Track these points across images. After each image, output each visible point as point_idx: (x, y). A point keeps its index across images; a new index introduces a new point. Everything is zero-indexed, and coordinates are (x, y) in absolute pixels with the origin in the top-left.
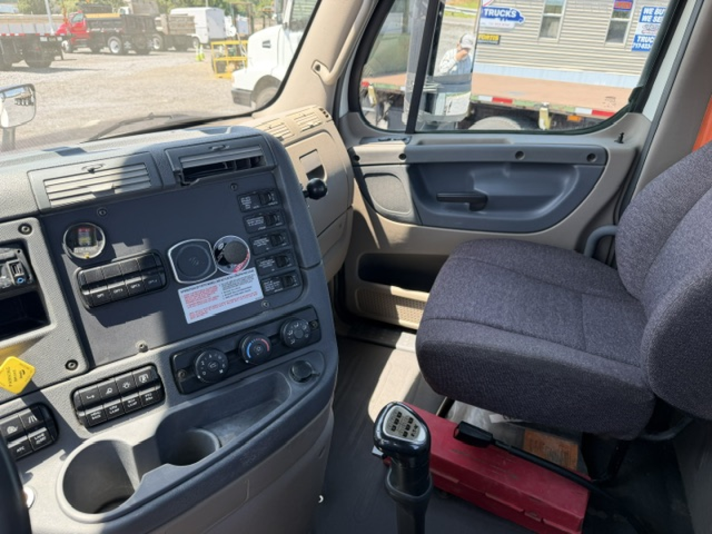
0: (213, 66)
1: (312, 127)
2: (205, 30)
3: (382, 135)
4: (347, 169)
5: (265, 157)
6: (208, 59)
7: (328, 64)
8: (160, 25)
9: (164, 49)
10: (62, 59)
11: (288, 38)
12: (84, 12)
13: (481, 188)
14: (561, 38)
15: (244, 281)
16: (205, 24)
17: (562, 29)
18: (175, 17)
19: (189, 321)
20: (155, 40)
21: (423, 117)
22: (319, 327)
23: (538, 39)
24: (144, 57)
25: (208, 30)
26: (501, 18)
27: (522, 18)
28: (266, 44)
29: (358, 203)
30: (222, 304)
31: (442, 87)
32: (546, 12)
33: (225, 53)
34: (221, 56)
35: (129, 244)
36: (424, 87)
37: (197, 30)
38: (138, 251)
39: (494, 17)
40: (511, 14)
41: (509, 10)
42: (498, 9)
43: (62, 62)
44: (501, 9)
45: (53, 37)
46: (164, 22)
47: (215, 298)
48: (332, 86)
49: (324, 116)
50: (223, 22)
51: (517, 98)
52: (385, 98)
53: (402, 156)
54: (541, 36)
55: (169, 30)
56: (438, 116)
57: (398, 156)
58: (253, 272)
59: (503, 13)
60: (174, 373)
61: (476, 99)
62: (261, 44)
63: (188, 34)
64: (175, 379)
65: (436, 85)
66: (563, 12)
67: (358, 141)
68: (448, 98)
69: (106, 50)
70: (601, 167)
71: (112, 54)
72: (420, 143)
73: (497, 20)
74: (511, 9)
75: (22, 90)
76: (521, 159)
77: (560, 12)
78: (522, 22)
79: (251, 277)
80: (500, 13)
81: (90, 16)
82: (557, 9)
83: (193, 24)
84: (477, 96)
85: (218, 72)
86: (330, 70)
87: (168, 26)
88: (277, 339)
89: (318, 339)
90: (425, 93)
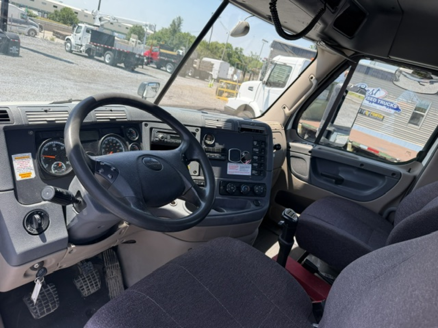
0: (217, 92)
1: (276, 129)
2: (217, 72)
3: (304, 141)
4: (285, 150)
5: (265, 131)
6: (215, 87)
7: (289, 107)
8: (196, 64)
9: (193, 76)
10: (143, 68)
11: (264, 89)
12: (160, 48)
13: (342, 175)
14: (422, 127)
15: (247, 167)
16: (218, 69)
17: (423, 122)
18: (204, 62)
19: (228, 173)
20: (191, 70)
21: (324, 140)
22: (266, 192)
23: (407, 124)
24: (183, 78)
25: (219, 72)
26: (387, 107)
27: (400, 110)
28: (251, 89)
29: (285, 167)
30: (238, 172)
31: (336, 129)
32: (415, 110)
33: (225, 86)
34: (222, 87)
35: (220, 144)
36: (328, 127)
37: (213, 71)
38: (221, 147)
39: (382, 105)
40: (393, 106)
41: (393, 103)
42: (386, 101)
43: (142, 70)
44: (388, 102)
45: (142, 56)
46: (198, 63)
47: (237, 170)
48: (288, 116)
49: (281, 127)
50: (228, 70)
51: (382, 152)
52: (307, 132)
53: (310, 152)
54: (409, 122)
55: (199, 67)
56: (331, 142)
57: (308, 151)
58: (250, 166)
59: (389, 104)
60: (220, 186)
61: (358, 145)
62: (248, 88)
63: (208, 72)
64: (220, 189)
65: (333, 128)
66: (426, 112)
67: (293, 141)
68: (338, 136)
69: (164, 68)
70: (397, 180)
71: (166, 71)
72: (320, 149)
73: (384, 107)
74: (394, 103)
75: (155, 84)
76: (362, 167)
77: (424, 112)
78: (400, 112)
79: (249, 167)
80: (387, 104)
81: (162, 51)
82: (424, 110)
83: (212, 68)
84: (360, 144)
85: (218, 95)
86: (290, 110)
87: (199, 66)
88: (252, 189)
89: (264, 196)
90: (327, 130)
